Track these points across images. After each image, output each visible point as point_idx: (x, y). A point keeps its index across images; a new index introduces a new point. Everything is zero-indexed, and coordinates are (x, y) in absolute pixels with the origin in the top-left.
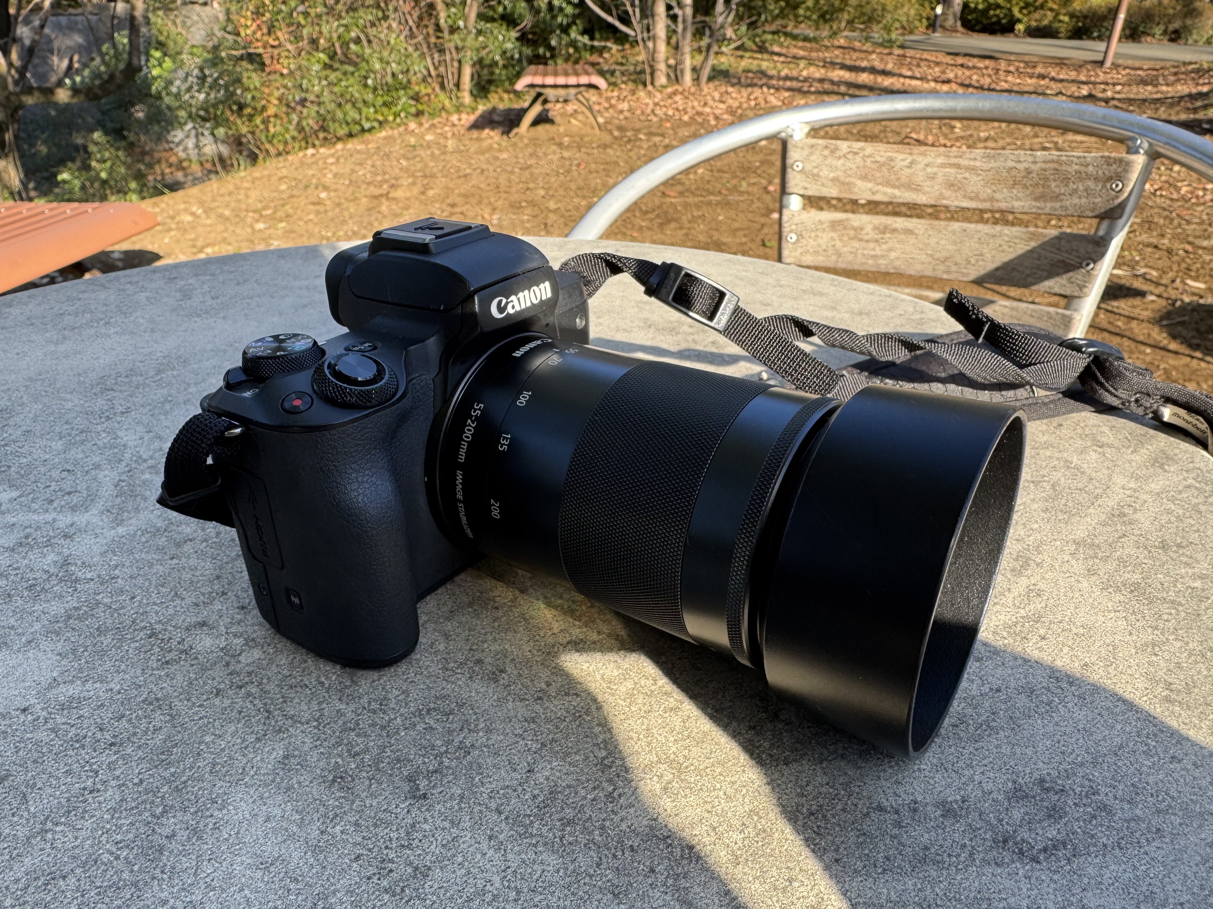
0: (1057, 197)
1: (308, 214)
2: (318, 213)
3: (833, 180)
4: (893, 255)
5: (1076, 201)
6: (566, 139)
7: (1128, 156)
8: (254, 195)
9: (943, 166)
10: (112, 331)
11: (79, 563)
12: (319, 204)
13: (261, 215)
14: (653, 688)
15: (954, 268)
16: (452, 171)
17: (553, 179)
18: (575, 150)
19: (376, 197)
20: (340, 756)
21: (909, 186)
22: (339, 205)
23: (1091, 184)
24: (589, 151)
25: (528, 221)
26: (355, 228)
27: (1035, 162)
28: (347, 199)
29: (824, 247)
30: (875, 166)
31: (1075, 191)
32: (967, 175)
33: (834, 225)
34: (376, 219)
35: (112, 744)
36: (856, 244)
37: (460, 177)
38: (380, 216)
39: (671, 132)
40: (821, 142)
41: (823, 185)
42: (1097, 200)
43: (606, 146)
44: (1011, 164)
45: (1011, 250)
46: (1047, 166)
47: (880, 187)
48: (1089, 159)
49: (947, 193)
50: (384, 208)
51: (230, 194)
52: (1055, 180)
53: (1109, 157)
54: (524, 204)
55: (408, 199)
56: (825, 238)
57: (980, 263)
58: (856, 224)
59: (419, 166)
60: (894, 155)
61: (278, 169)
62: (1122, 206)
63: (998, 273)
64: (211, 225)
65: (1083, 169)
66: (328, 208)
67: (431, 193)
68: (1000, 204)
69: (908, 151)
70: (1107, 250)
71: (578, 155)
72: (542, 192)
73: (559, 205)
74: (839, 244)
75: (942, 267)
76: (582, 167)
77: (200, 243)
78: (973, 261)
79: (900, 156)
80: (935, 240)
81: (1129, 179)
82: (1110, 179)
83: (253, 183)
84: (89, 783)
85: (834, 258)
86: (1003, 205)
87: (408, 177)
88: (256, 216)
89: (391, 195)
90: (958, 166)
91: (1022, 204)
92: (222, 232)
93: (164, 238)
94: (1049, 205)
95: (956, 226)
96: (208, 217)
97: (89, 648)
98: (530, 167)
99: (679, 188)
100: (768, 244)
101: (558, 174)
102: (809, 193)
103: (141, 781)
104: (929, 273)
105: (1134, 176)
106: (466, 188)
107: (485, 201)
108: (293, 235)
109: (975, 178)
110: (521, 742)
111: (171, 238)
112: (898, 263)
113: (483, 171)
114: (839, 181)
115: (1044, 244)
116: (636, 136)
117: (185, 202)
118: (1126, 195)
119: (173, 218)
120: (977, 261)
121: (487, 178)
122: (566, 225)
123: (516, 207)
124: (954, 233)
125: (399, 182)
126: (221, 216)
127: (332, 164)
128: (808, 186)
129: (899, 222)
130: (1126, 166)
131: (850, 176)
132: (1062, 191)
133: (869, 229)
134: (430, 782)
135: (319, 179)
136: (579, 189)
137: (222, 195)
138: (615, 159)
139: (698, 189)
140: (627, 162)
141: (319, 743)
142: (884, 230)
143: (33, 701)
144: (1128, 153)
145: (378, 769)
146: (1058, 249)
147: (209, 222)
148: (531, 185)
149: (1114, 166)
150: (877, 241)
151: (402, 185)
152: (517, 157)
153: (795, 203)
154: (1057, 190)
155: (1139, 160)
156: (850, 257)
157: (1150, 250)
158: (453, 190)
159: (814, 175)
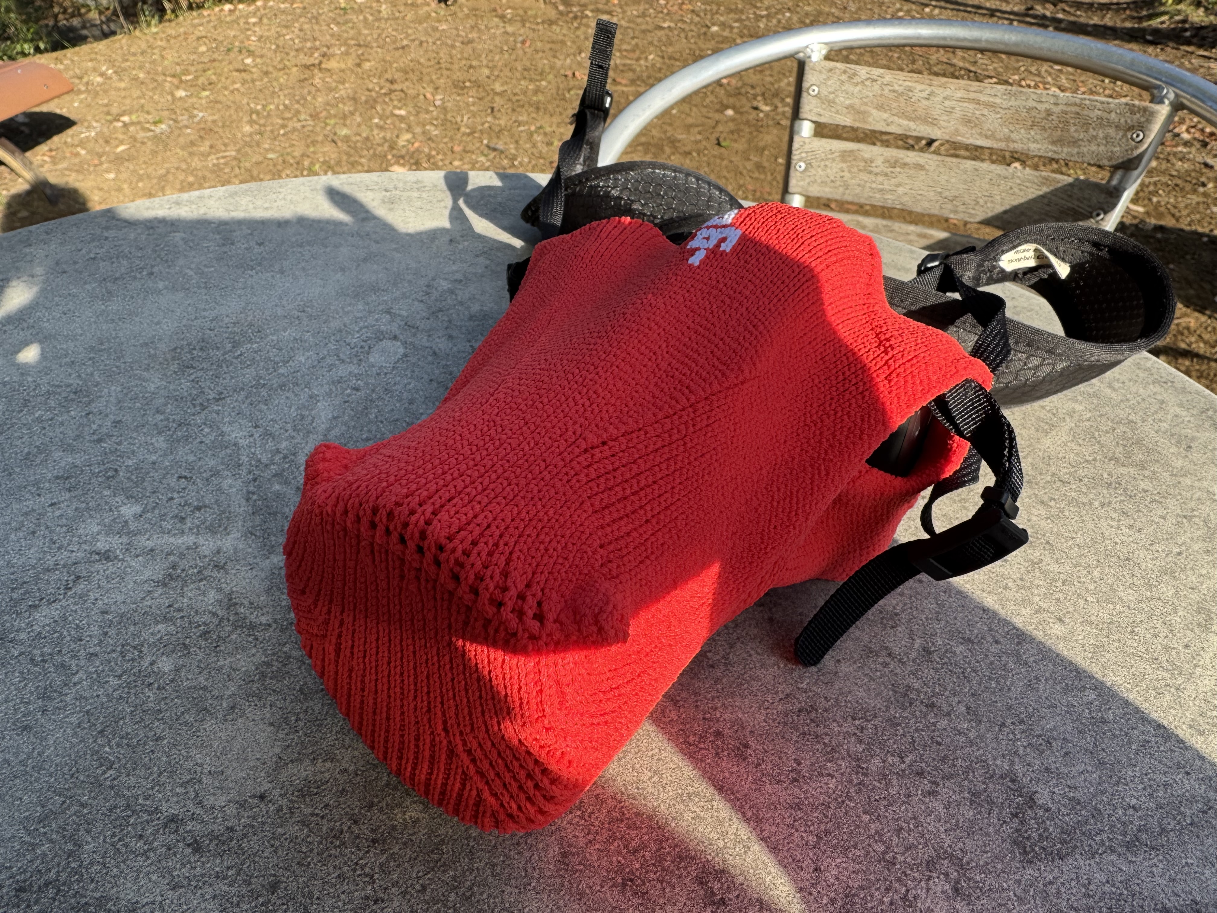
0: (1075, 143)
1: (234, 82)
2: (244, 82)
3: (850, 107)
4: (901, 190)
5: (1094, 148)
6: (509, 11)
7: (1152, 105)
8: (171, 56)
9: (962, 100)
10: (161, 285)
11: (246, 602)
12: (245, 71)
13: (181, 81)
14: (903, 766)
15: (961, 208)
16: (388, 40)
17: (497, 58)
18: (519, 25)
19: (307, 67)
20: (619, 853)
21: (927, 119)
22: (266, 73)
23: (1111, 131)
24: (533, 26)
25: (474, 104)
26: (287, 102)
27: (1056, 104)
28: (275, 67)
29: (832, 178)
30: (892, 95)
31: (1095, 137)
32: (985, 112)
33: (845, 155)
34: (309, 93)
35: (374, 841)
36: (864, 176)
37: (397, 49)
38: (313, 89)
39: (619, 10)
40: (839, 65)
41: (837, 112)
42: (1115, 149)
43: (551, 23)
44: (1031, 103)
45: (1022, 193)
46: (1069, 109)
47: (896, 118)
48: (1112, 105)
49: (963, 129)
50: (317, 81)
51: (143, 53)
52: (1075, 125)
53: (1134, 105)
54: (468, 84)
55: (342, 71)
56: (835, 169)
57: (989, 205)
58: (867, 156)
59: (352, 32)
60: (914, 84)
61: (195, 26)
62: (1140, 157)
63: (1006, 216)
64: (124, 89)
65: (1105, 115)
66: (255, 76)
67: (367, 65)
68: (1016, 145)
69: (928, 82)
70: (1118, 201)
71: (522, 31)
72: (487, 72)
73: (505, 88)
74: (847, 175)
75: (949, 206)
76: (527, 44)
77: (115, 110)
78: (981, 201)
79: (919, 87)
80: (946, 177)
81: (1150, 130)
82: (1131, 128)
83: (168, 41)
84: (369, 890)
85: (841, 190)
86: (1018, 146)
87: (341, 45)
88: (176, 81)
89: (323, 66)
90: (977, 102)
91: (1039, 146)
92: (139, 98)
93: (73, 101)
94: (1065, 150)
95: (969, 164)
96: (121, 80)
97: (301, 716)
98: (471, 42)
99: (630, 75)
100: (723, 144)
101: (502, 51)
102: (822, 120)
103: (424, 888)
104: (935, 211)
105: (1156, 127)
106: (404, 61)
107: (427, 78)
108: (220, 106)
109: (993, 115)
110: (796, 834)
111: (81, 102)
112: (905, 199)
113: (421, 43)
114: (854, 109)
115: (1057, 190)
116: (582, 12)
117: (91, 60)
118: (1145, 146)
119: (81, 78)
120: (986, 203)
121: (426, 51)
122: (514, 110)
123: (459, 87)
124: (965, 171)
125: (331, 50)
126: (136, 79)
127: (254, 24)
128: (822, 112)
129: (911, 157)
130: (1150, 115)
131: (866, 104)
132: (1081, 137)
133: (879, 161)
134: (723, 884)
135: (242, 42)
136: (525, 70)
137: (134, 54)
138: (561, 37)
139: (649, 77)
140: (574, 42)
141: (591, 837)
142: (894, 164)
143: (267, 786)
144: (1151, 101)
145: (664, 869)
146: (1070, 196)
147: (122, 85)
148: (474, 63)
149: (1138, 115)
150: (886, 175)
151: (333, 55)
152: (457, 29)
153: (806, 129)
154: (1076, 135)
155: (1164, 110)
156: (858, 190)
157: (1094, 169)
158: (391, 64)
159: (829, 101)
